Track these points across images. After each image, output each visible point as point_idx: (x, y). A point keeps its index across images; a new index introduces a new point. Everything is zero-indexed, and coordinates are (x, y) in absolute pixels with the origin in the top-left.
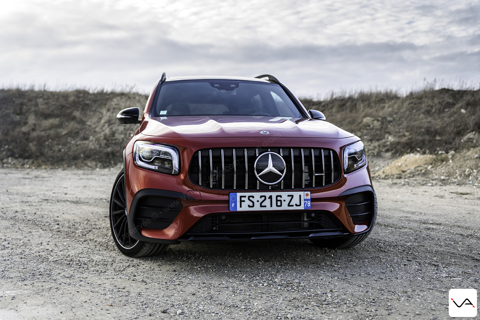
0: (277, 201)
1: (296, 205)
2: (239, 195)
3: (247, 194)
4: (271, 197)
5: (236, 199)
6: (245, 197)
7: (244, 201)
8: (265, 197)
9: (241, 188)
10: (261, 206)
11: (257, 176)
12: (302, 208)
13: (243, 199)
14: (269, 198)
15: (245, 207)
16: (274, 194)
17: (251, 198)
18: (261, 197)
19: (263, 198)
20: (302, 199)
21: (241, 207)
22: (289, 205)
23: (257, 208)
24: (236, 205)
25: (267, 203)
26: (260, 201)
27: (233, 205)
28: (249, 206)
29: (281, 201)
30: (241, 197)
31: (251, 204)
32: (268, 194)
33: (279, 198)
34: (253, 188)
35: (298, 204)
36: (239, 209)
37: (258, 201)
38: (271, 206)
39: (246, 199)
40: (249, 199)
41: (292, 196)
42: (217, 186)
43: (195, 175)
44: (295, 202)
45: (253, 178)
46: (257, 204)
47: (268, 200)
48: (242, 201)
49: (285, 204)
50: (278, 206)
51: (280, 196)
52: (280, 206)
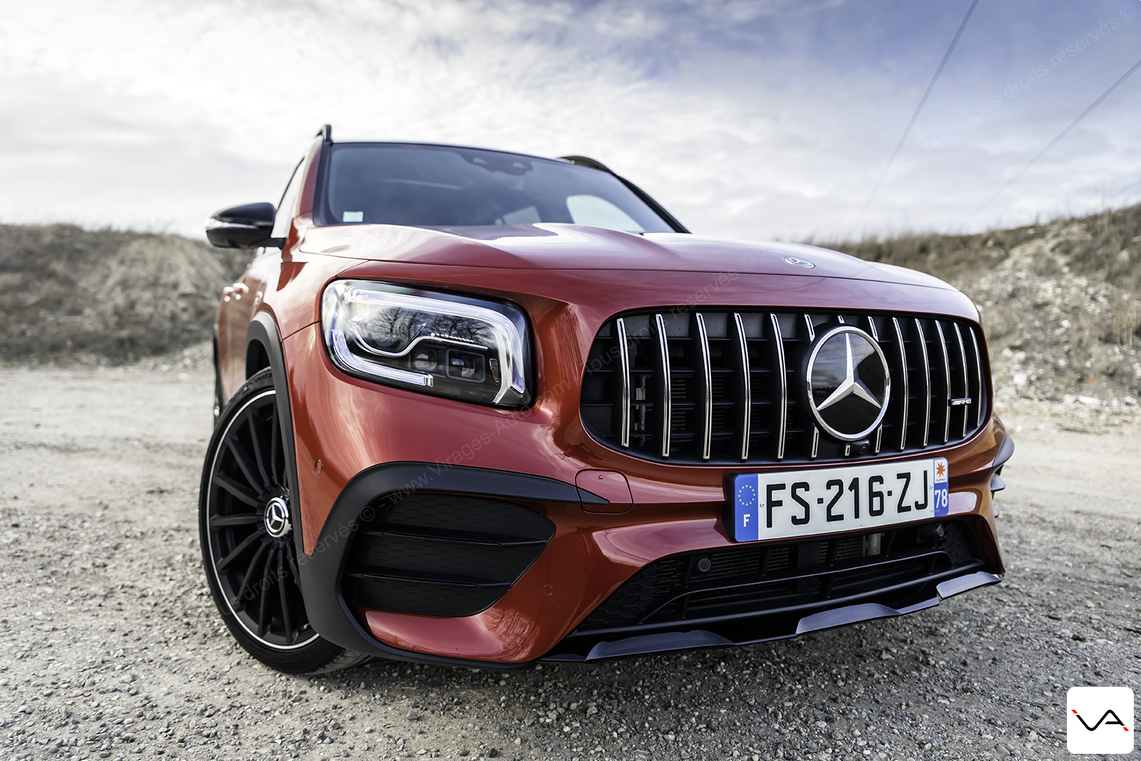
0: (872, 495)
1: (919, 506)
2: (764, 480)
3: (789, 478)
4: (855, 485)
5: (756, 498)
6: (782, 487)
7: (779, 503)
8: (839, 483)
9: (764, 454)
10: (830, 518)
11: (816, 410)
12: (928, 513)
13: (776, 495)
14: (850, 489)
15: (781, 528)
16: (864, 473)
17: (800, 492)
18: (830, 484)
19: (835, 489)
20: (930, 484)
21: (769, 525)
22: (901, 509)
23: (819, 525)
24: (754, 519)
25: (845, 505)
26: (826, 502)
27: (746, 521)
28: (795, 521)
29: (880, 494)
30: (771, 488)
31: (801, 514)
32: (846, 474)
33: (877, 487)
34: (799, 453)
35: (921, 502)
36: (764, 534)
37: (820, 501)
38: (857, 516)
39: (783, 495)
40: (795, 496)
41: (906, 476)
42: (687, 448)
43: (603, 411)
44: (915, 495)
45: (800, 416)
46: (818, 512)
47: (848, 495)
48: (771, 504)
49: (891, 504)
50: (873, 513)
51: (880, 479)
52: (880, 512)
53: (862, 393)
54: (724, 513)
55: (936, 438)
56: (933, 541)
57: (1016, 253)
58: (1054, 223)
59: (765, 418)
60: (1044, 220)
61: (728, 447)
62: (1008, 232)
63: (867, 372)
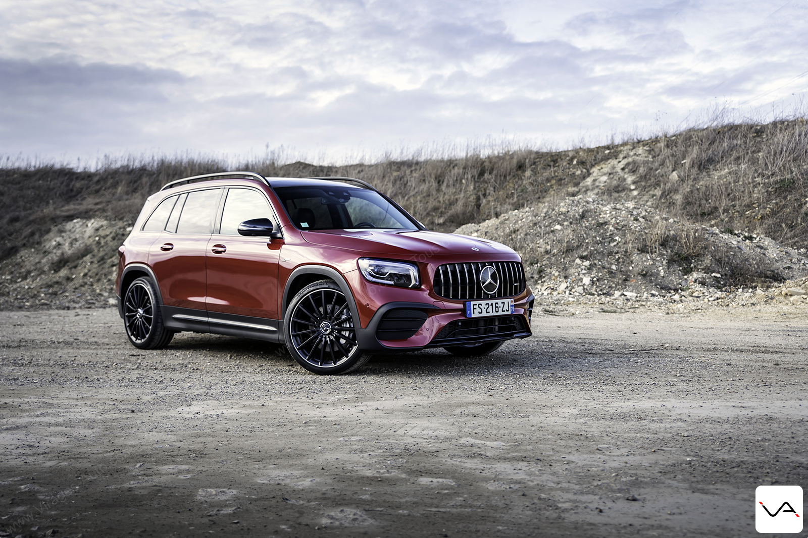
0: (496, 307)
1: (507, 311)
2: (472, 303)
3: (477, 303)
4: (492, 305)
5: (471, 307)
6: (476, 305)
7: (476, 309)
9: (472, 298)
10: (487, 312)
11: (482, 286)
12: (509, 313)
13: (475, 307)
15: (476, 315)
16: (494, 302)
17: (480, 306)
18: (486, 304)
19: (488, 305)
20: (509, 305)
21: (474, 314)
23: (484, 314)
24: (470, 312)
25: (490, 309)
26: (486, 309)
28: (479, 313)
29: (498, 307)
30: (474, 305)
31: (480, 311)
32: (490, 302)
33: (497, 305)
34: (479, 298)
35: (508, 309)
36: (473, 316)
37: (484, 308)
38: (493, 312)
41: (504, 303)
42: (455, 296)
43: (437, 288)
44: (506, 308)
45: (479, 288)
46: (484, 311)
47: (490, 307)
48: (474, 309)
49: (500, 310)
50: (496, 312)
51: (497, 303)
52: (498, 312)
53: (492, 282)
54: (464, 311)
55: (511, 294)
56: (511, 322)
57: (595, 171)
58: (624, 144)
59: (472, 289)
60: (618, 140)
61: (464, 296)
62: (590, 151)
63: (493, 277)
